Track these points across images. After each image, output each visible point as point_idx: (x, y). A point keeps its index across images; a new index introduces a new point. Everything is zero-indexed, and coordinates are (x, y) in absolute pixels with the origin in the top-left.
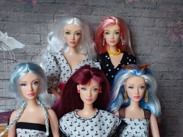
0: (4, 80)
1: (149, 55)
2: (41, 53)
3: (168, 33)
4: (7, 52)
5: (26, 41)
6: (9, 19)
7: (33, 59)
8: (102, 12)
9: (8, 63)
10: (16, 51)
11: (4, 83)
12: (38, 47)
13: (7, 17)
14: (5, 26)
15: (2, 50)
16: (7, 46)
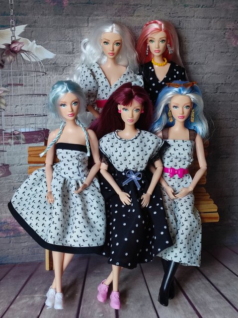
0: (33, 95)
1: (202, 64)
2: (74, 63)
3: (226, 36)
4: (36, 63)
5: (57, 49)
6: (36, 24)
7: (65, 71)
8: (146, 12)
9: (37, 76)
10: (45, 61)
11: (33, 98)
12: (71, 57)
13: (35, 22)
14: (33, 33)
15: (29, 60)
16: (36, 57)
